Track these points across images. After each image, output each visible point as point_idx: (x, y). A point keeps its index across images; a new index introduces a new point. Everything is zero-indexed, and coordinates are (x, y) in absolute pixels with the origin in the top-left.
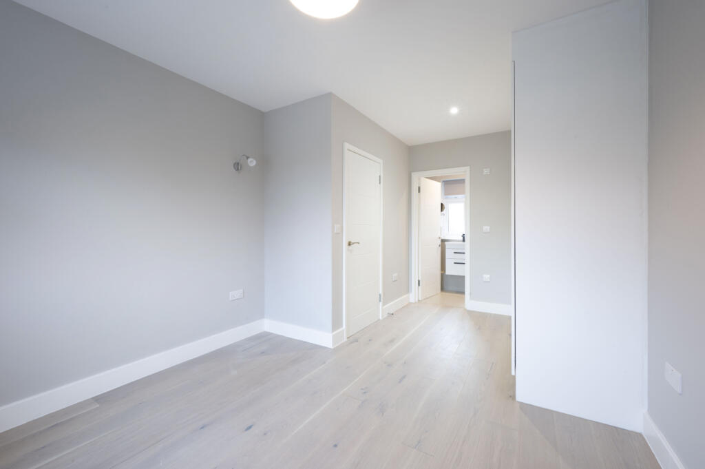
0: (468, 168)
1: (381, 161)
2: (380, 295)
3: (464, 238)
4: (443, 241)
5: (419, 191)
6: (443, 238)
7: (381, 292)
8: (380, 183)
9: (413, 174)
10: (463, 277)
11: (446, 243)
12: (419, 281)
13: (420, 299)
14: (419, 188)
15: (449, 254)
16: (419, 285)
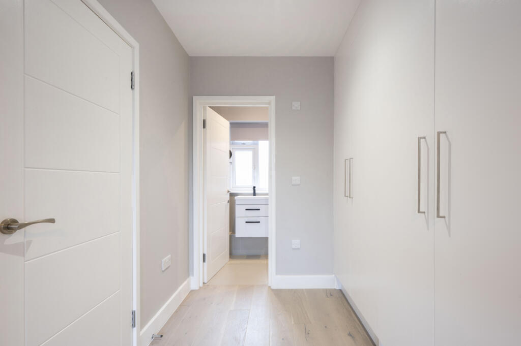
0: (273, 98)
1: (136, 45)
2: (134, 313)
3: (254, 190)
4: (232, 195)
5: (204, 127)
6: (232, 192)
7: (135, 307)
8: (132, 87)
9: (195, 98)
10: (266, 239)
11: (236, 198)
12: (204, 255)
13: (206, 282)
14: (204, 121)
15: (240, 211)
16: (204, 261)
